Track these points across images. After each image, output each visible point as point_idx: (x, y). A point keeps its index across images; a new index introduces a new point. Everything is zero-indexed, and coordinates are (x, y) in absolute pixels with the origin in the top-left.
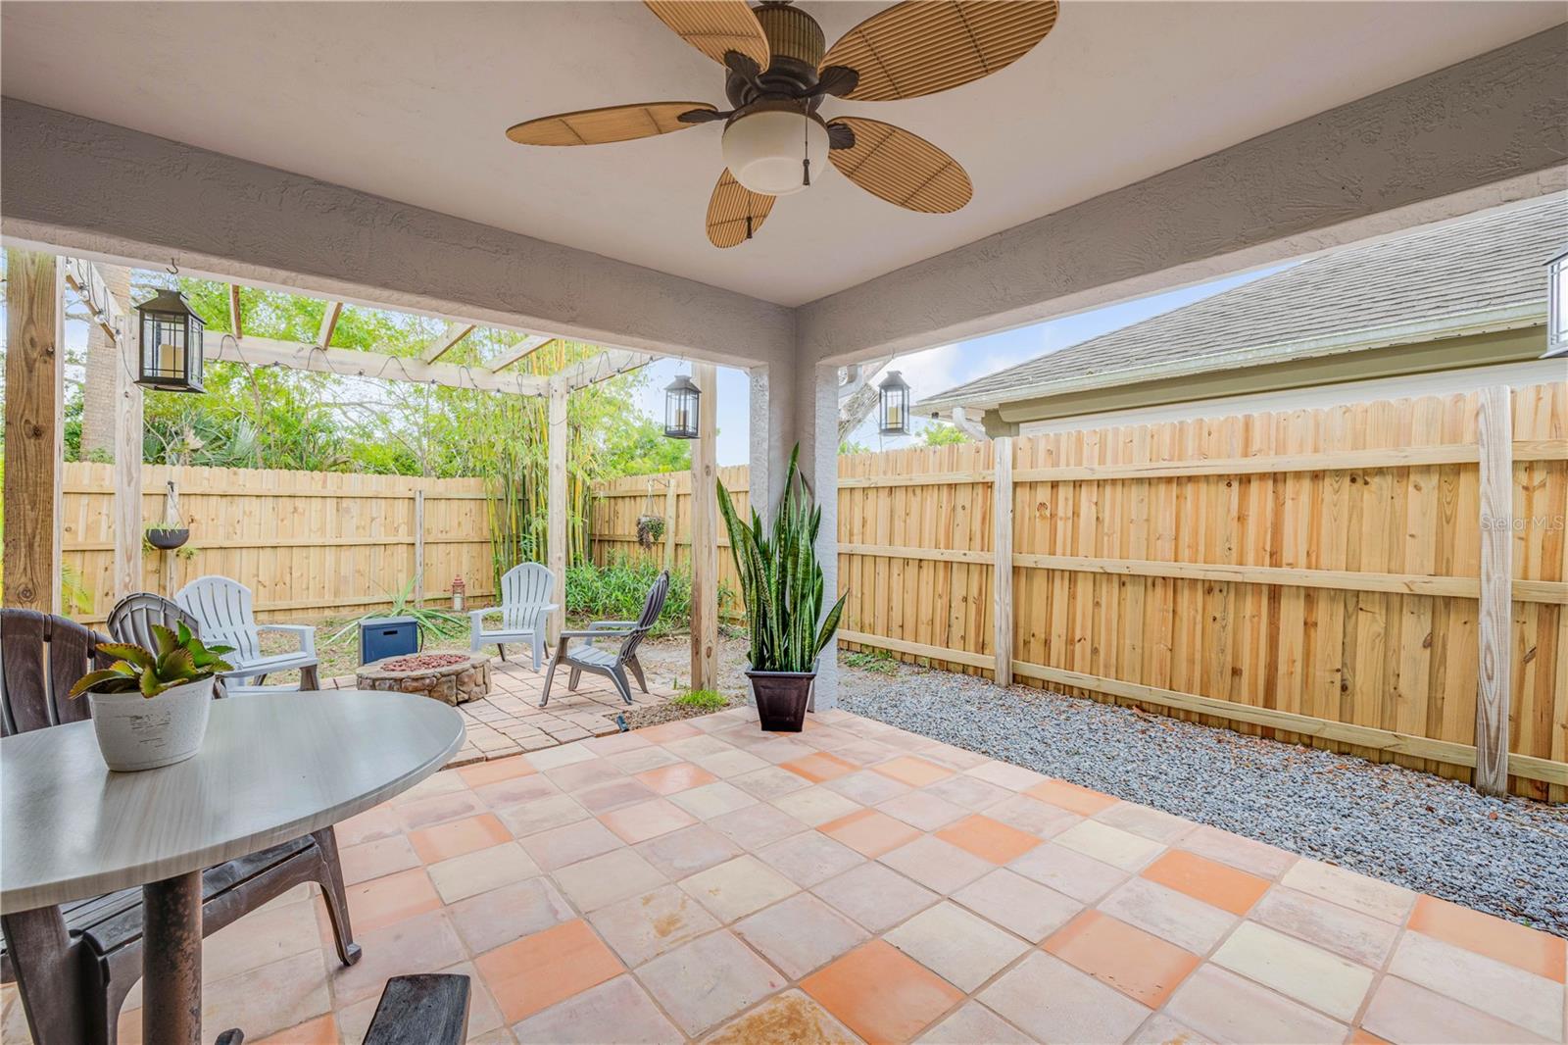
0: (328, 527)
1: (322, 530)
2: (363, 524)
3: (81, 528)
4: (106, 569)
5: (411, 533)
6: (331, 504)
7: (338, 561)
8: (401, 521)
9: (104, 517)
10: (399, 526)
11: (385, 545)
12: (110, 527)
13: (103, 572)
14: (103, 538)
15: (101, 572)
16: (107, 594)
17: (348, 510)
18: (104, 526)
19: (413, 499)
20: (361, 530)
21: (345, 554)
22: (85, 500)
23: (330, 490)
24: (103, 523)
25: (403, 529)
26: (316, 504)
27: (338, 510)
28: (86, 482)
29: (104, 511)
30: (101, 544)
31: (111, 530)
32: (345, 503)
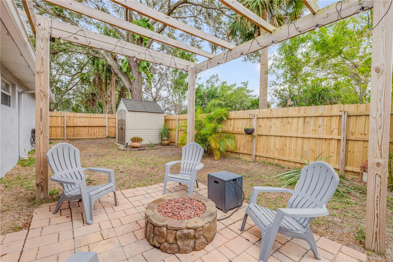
0: (300, 130)
1: (297, 130)
2: (315, 128)
5: (339, 134)
6: (301, 120)
7: (303, 144)
8: (334, 127)
10: (333, 130)
11: (325, 139)
17: (308, 122)
19: (341, 116)
20: (314, 131)
21: (306, 141)
23: (302, 114)
25: (336, 131)
26: (295, 120)
27: (304, 122)
32: (307, 119)
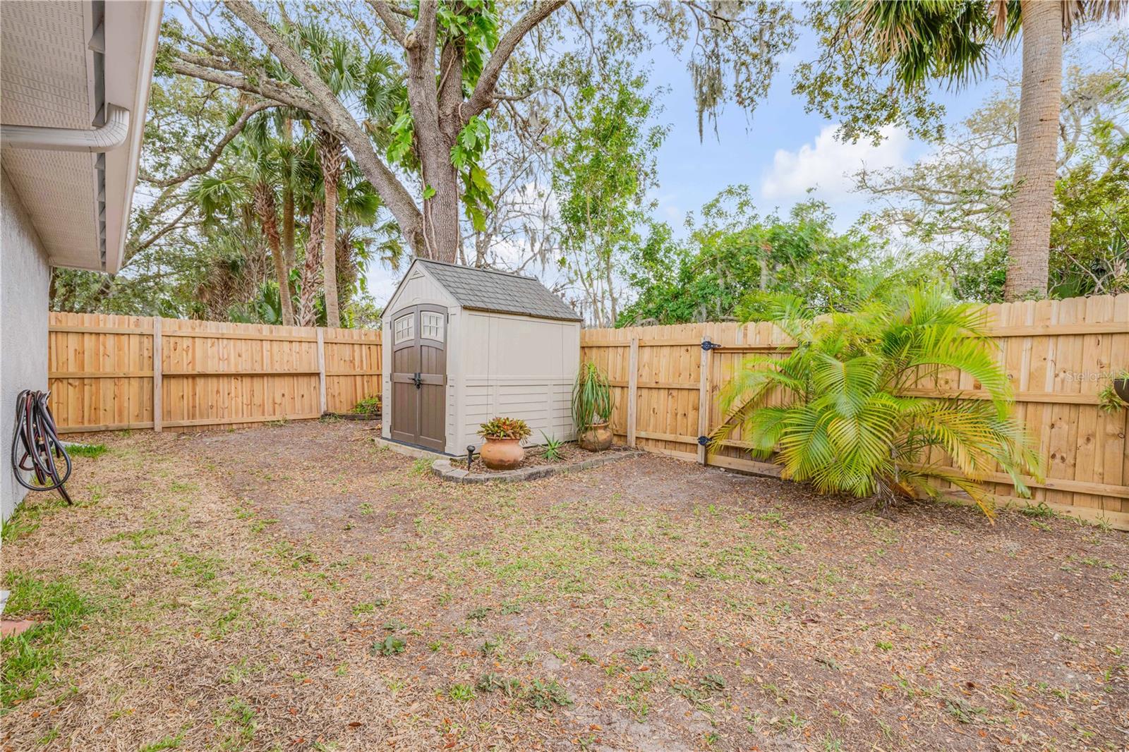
3: (1023, 376)
4: (1053, 426)
9: (1049, 364)
12: (1056, 376)
13: (1048, 428)
14: (1048, 388)
15: (1046, 430)
16: (1053, 456)
18: (1050, 374)
22: (1027, 343)
24: (1048, 369)
28: (1029, 322)
29: (1050, 357)
30: (1046, 395)
31: (1058, 379)
